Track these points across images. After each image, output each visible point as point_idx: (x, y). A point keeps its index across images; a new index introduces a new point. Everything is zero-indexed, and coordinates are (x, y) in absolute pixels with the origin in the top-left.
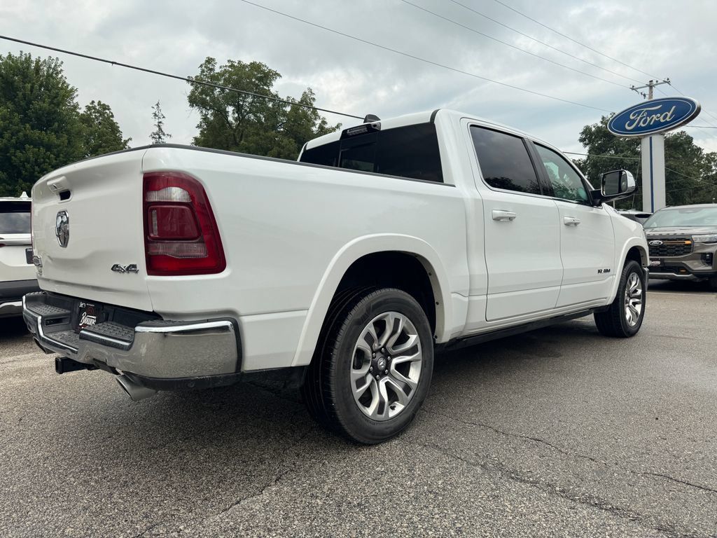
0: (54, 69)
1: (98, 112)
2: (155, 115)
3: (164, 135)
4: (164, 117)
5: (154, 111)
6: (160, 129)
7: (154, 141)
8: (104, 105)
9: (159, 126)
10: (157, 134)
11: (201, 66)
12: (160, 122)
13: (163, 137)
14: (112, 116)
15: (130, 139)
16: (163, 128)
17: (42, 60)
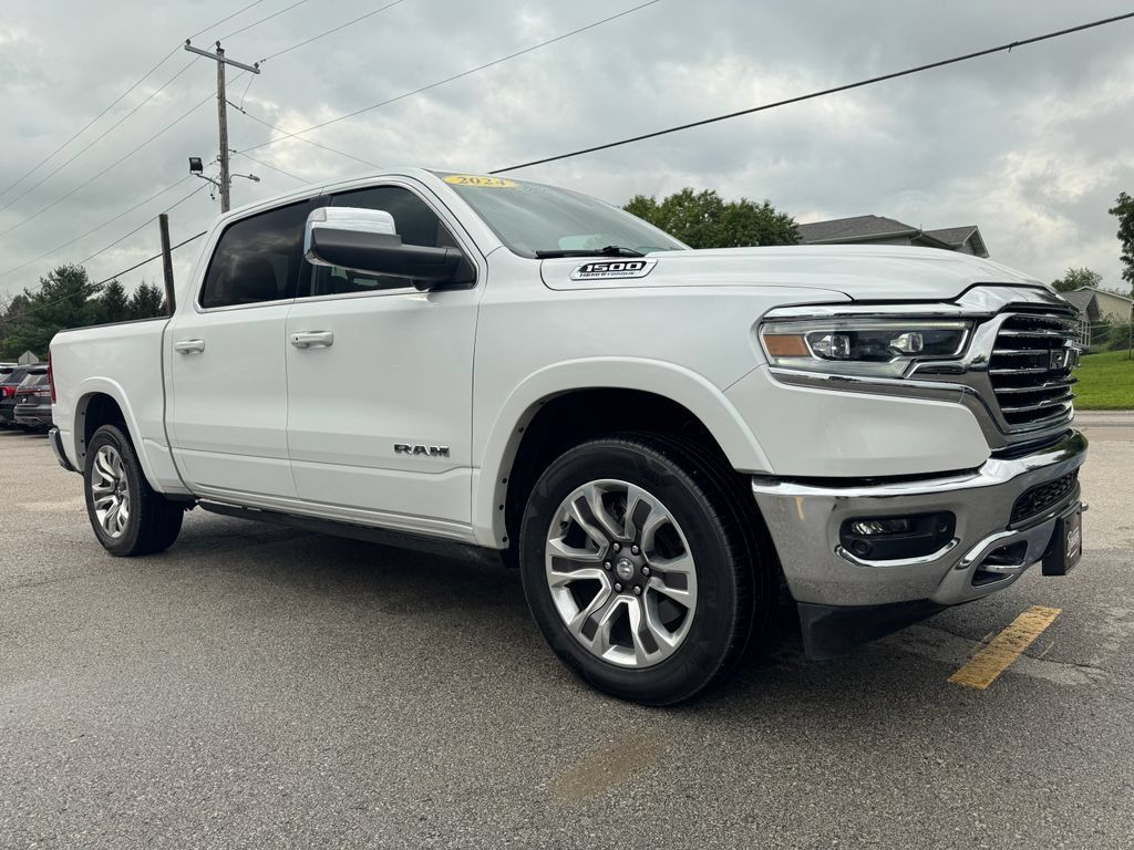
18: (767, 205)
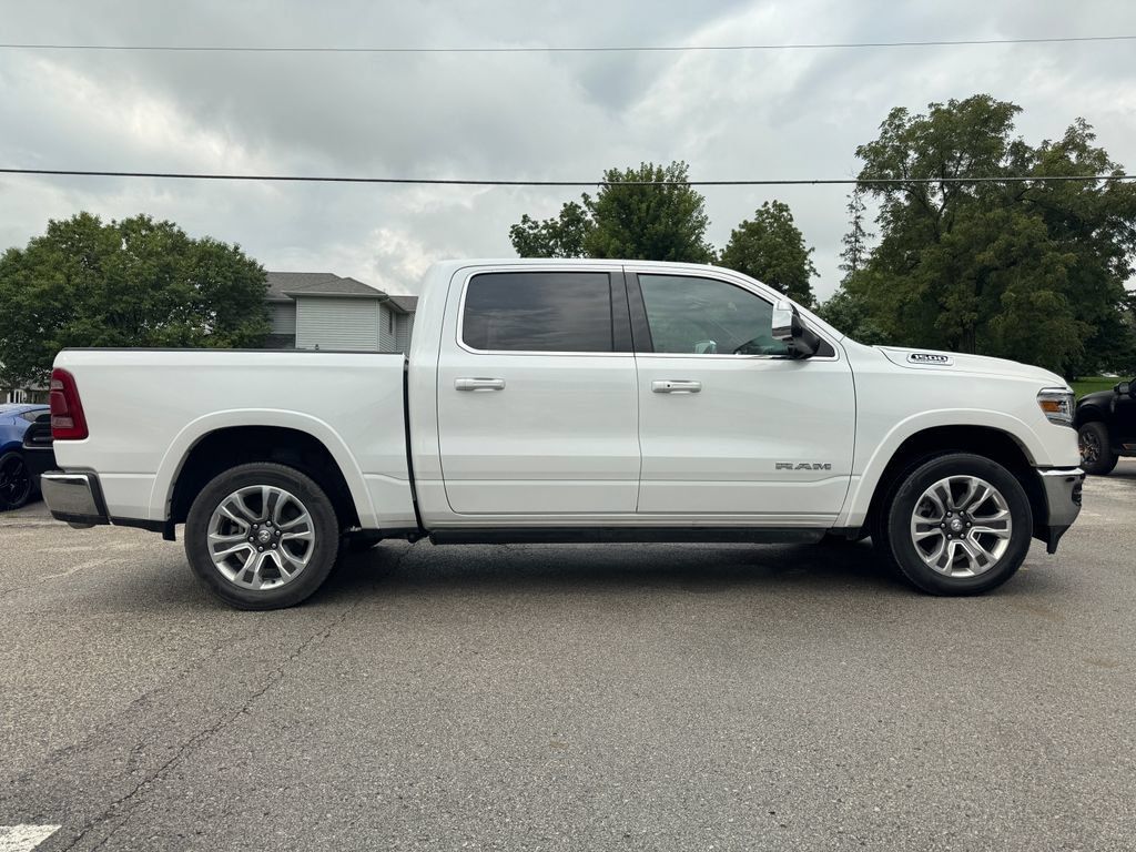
0: (678, 177)
1: (773, 216)
2: (852, 207)
3: (864, 235)
4: (864, 208)
5: (849, 201)
6: (858, 227)
7: (848, 246)
8: (781, 205)
9: (856, 223)
10: (852, 236)
11: (884, 123)
12: (858, 217)
13: (861, 239)
14: (791, 220)
15: (813, 249)
16: (862, 224)
17: (664, 169)
18: (236, 248)
